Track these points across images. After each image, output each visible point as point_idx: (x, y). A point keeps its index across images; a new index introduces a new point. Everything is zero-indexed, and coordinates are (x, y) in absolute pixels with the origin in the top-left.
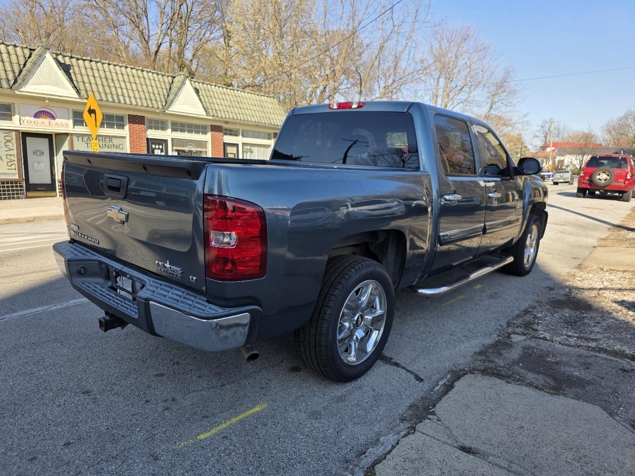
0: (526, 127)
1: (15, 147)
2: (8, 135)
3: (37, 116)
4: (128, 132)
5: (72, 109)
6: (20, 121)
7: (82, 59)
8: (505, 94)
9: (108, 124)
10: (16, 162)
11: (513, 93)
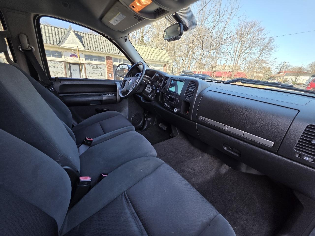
0: (274, 64)
1: (64, 68)
2: (61, 63)
3: (71, 56)
4: (106, 63)
5: (84, 54)
6: (65, 58)
7: (87, 34)
8: (267, 50)
9: (94, 59)
10: (65, 74)
11: (271, 49)
